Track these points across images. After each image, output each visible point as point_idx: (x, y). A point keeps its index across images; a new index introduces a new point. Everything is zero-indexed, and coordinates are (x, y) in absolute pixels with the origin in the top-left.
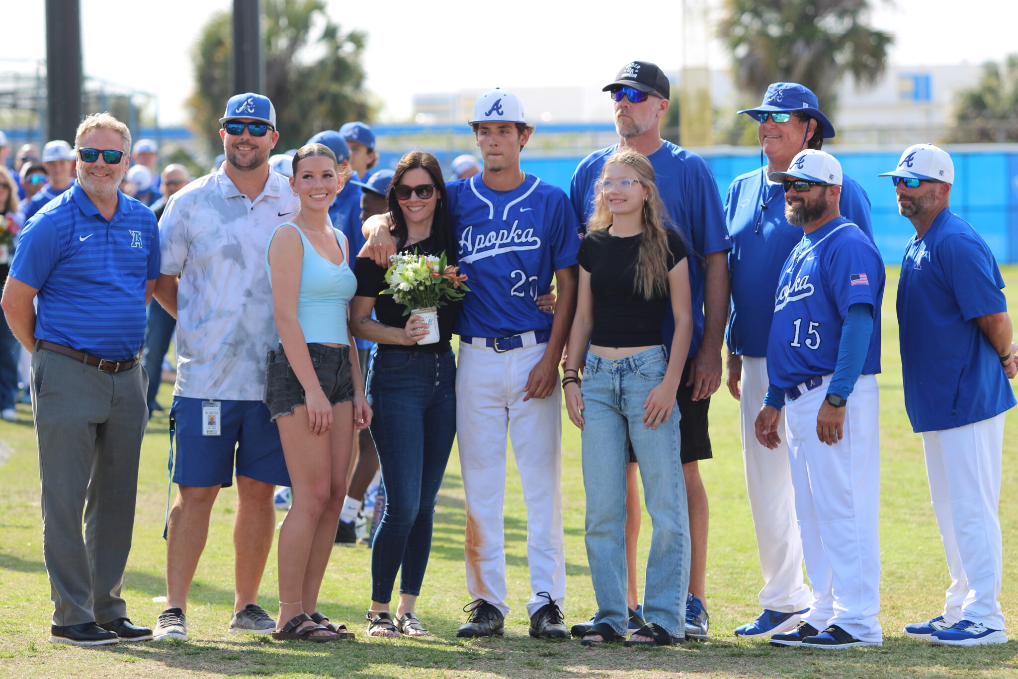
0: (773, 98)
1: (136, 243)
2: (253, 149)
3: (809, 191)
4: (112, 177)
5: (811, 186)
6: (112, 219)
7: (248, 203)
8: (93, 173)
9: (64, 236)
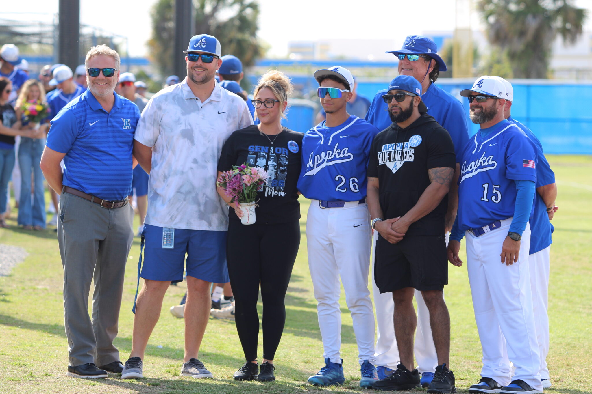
0: (409, 44)
1: (126, 127)
2: (205, 70)
3: (486, 102)
4: (109, 85)
5: (487, 98)
6: (111, 111)
7: (199, 103)
8: (97, 83)
9: (80, 122)
